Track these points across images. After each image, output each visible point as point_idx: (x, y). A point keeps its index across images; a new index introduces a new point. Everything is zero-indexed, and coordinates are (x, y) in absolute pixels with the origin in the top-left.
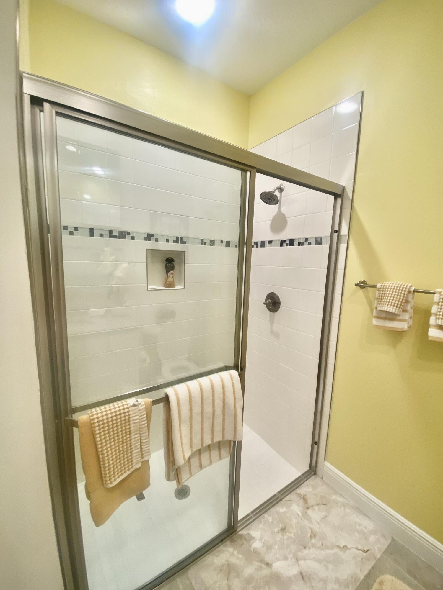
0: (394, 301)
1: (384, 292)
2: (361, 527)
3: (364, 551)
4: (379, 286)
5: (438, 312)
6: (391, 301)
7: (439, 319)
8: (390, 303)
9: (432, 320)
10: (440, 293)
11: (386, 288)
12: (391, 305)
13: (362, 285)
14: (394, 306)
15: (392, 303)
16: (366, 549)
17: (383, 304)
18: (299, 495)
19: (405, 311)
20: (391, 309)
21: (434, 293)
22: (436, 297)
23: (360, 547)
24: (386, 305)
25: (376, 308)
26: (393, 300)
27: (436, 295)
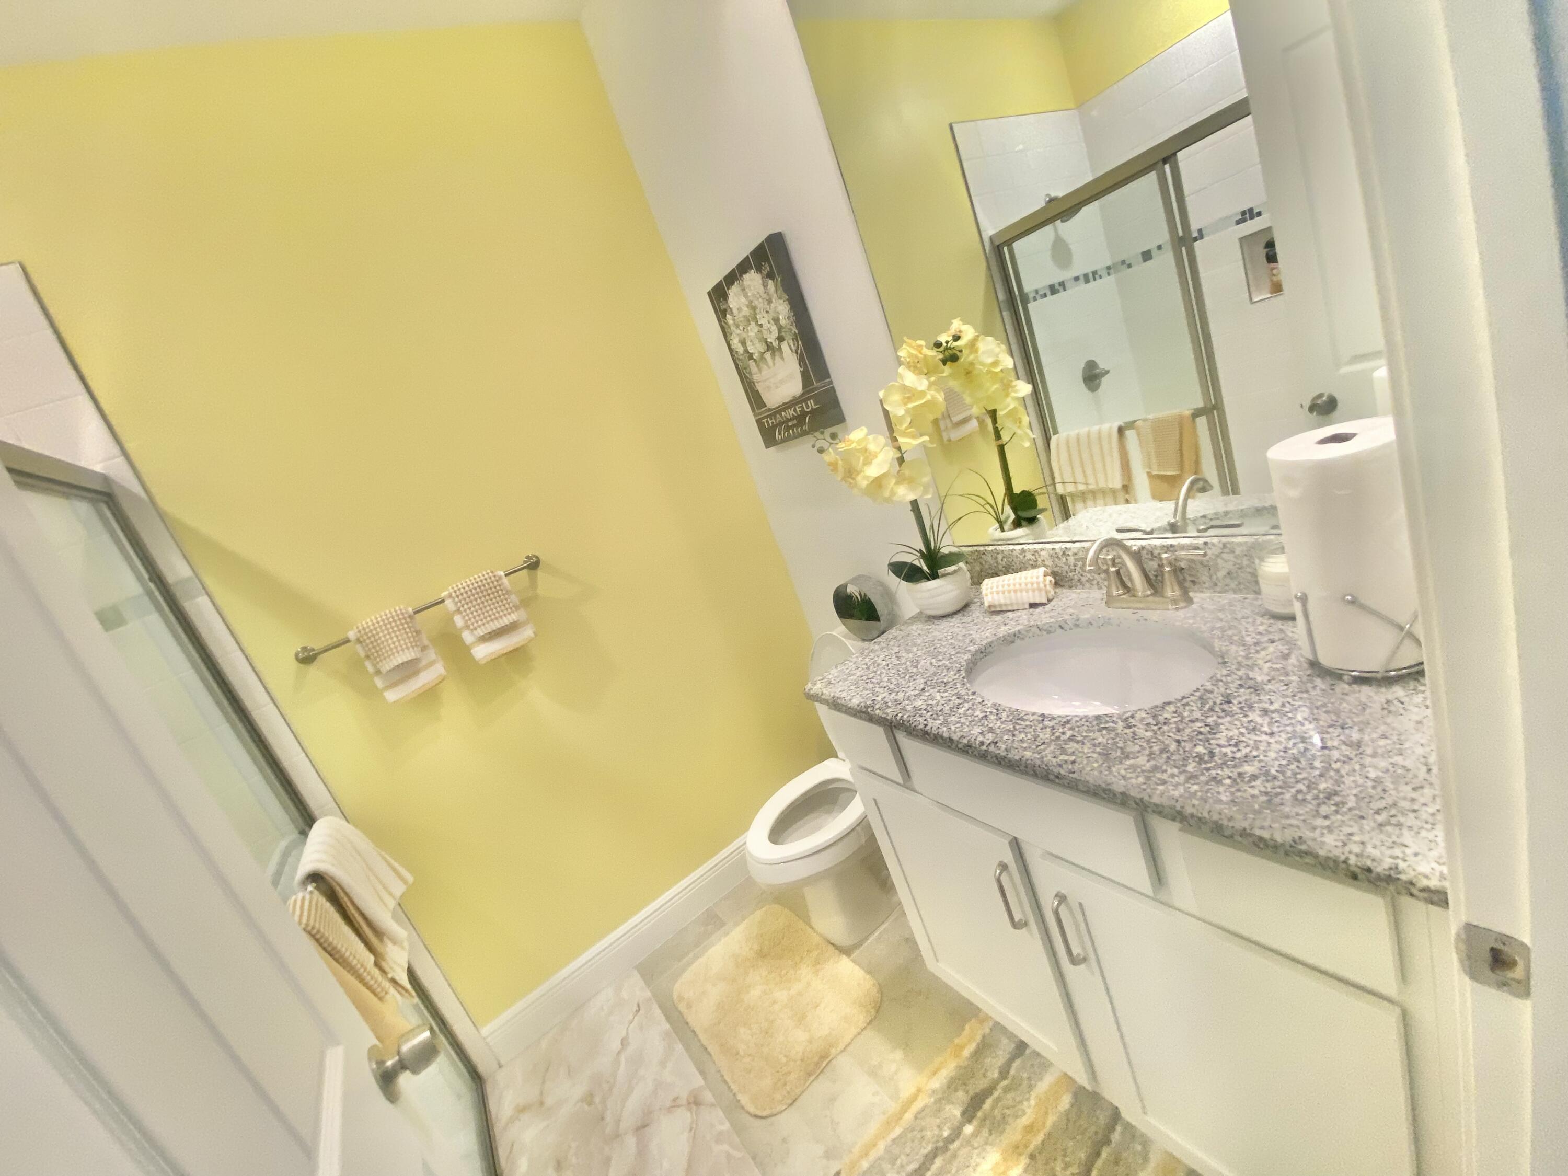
0: (402, 642)
1: (372, 639)
2: (605, 1008)
3: (638, 1011)
4: (352, 635)
5: (466, 621)
6: (397, 644)
7: (475, 629)
8: (399, 648)
9: (468, 637)
10: (450, 596)
11: (371, 631)
12: (403, 650)
13: (307, 658)
14: (408, 648)
15: (401, 646)
16: (635, 1008)
17: (389, 656)
18: (512, 1120)
19: (424, 648)
20: (408, 655)
21: (443, 601)
22: (449, 603)
23: (631, 1017)
24: (396, 655)
25: (378, 672)
26: (399, 641)
27: (446, 602)
